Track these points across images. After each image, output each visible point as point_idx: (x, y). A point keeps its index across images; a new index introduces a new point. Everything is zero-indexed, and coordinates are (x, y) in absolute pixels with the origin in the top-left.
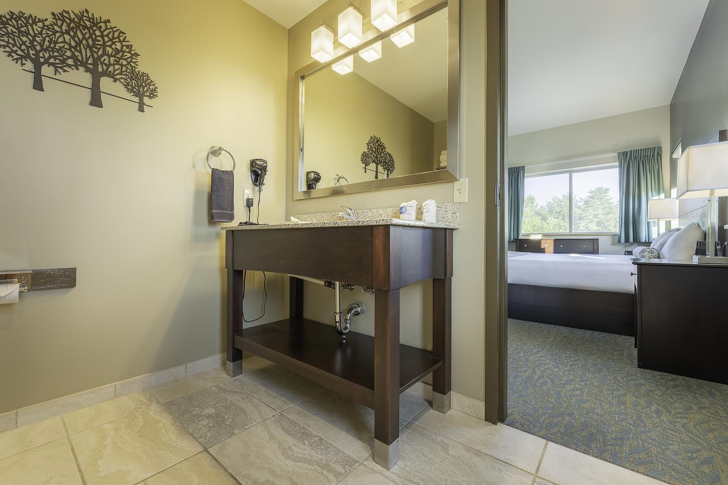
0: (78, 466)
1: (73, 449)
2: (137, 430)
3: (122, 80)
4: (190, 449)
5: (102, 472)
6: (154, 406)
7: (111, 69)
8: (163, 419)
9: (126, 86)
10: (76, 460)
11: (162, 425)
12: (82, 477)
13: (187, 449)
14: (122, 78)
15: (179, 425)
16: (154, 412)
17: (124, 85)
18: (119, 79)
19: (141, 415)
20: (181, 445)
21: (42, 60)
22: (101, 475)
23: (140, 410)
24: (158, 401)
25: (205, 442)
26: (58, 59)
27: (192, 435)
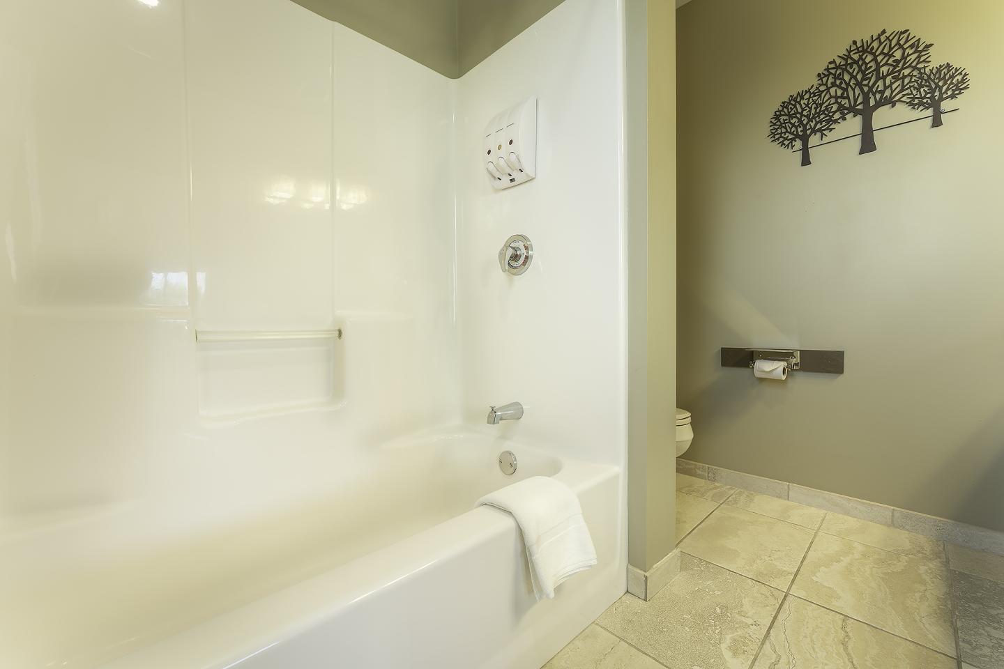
0: (804, 558)
1: (812, 543)
2: (885, 571)
3: (904, 99)
4: (933, 639)
5: (817, 577)
6: (934, 565)
7: (887, 93)
8: (932, 585)
9: (910, 104)
10: (807, 553)
11: (923, 588)
12: (799, 568)
13: (930, 636)
14: (904, 96)
15: (950, 606)
16: (928, 570)
17: (907, 103)
18: (899, 100)
19: (907, 562)
20: (927, 626)
21: (808, 132)
22: (814, 578)
23: (911, 556)
24: (946, 563)
25: (966, 652)
26: (824, 121)
27: (955, 631)
